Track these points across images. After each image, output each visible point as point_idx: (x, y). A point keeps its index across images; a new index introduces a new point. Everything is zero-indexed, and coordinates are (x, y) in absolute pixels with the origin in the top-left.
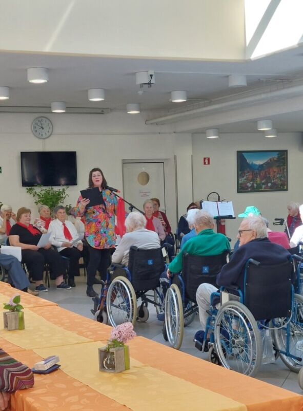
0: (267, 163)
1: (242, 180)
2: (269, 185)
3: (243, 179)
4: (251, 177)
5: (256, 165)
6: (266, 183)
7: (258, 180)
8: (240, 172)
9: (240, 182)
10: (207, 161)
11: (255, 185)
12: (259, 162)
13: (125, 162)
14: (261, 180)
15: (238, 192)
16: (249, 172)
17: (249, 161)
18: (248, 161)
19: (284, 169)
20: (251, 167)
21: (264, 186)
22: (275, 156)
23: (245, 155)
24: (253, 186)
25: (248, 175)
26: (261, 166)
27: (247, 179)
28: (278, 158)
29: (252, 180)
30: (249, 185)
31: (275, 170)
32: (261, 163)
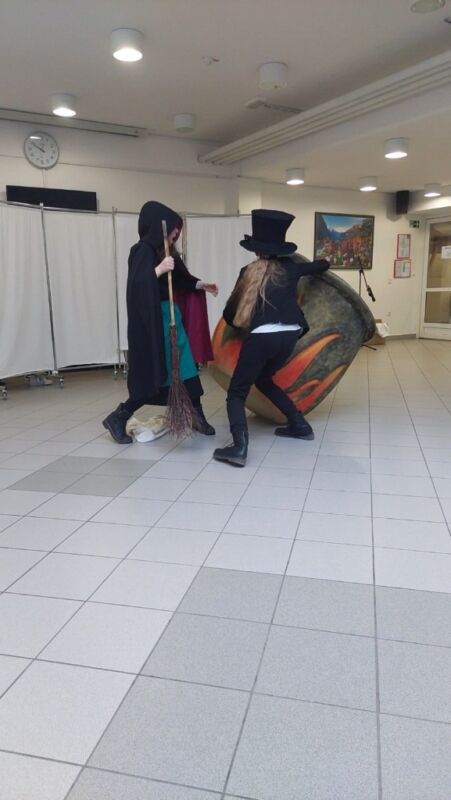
0: (347, 232)
2: (352, 260)
3: (321, 251)
4: (330, 248)
5: (337, 233)
6: (348, 258)
7: (339, 253)
8: (318, 242)
9: (318, 254)
11: (335, 260)
12: (340, 229)
14: (342, 254)
16: (327, 242)
17: (330, 227)
18: (328, 227)
19: (369, 240)
20: (332, 235)
21: (345, 262)
22: (359, 222)
23: (324, 216)
25: (328, 246)
26: (343, 234)
27: (326, 251)
28: (364, 226)
29: (332, 253)
31: (359, 241)
32: (344, 231)
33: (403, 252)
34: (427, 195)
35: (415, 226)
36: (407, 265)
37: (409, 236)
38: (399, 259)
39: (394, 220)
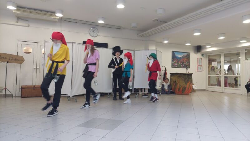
0: (183, 57)
1: (173, 62)
2: (183, 65)
5: (178, 57)
6: (182, 65)
8: (173, 59)
9: (173, 63)
11: (178, 65)
12: (180, 56)
14: (180, 63)
15: (172, 67)
16: (176, 59)
17: (176, 55)
19: (189, 60)
21: (181, 66)
23: (175, 53)
25: (176, 61)
26: (181, 58)
28: (187, 55)
29: (177, 63)
30: (176, 64)
31: (186, 59)
33: (200, 64)
34: (206, 47)
35: (203, 56)
36: (201, 68)
37: (201, 59)
39: (196, 54)
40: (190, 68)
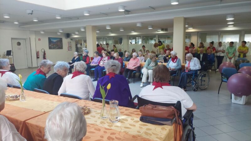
0: (57, 41)
1: (50, 46)
6: (57, 47)
7: (55, 46)
8: (50, 43)
10: (39, 40)
12: (54, 41)
13: (12, 39)
15: (49, 49)
17: (52, 40)
22: (59, 40)
23: (51, 38)
24: (53, 47)
25: (52, 44)
29: (53, 46)
30: (52, 47)
31: (59, 43)
32: (55, 41)
35: (72, 40)
36: (71, 48)
37: (70, 42)
38: (69, 47)
39: (67, 39)
40: (62, 49)
